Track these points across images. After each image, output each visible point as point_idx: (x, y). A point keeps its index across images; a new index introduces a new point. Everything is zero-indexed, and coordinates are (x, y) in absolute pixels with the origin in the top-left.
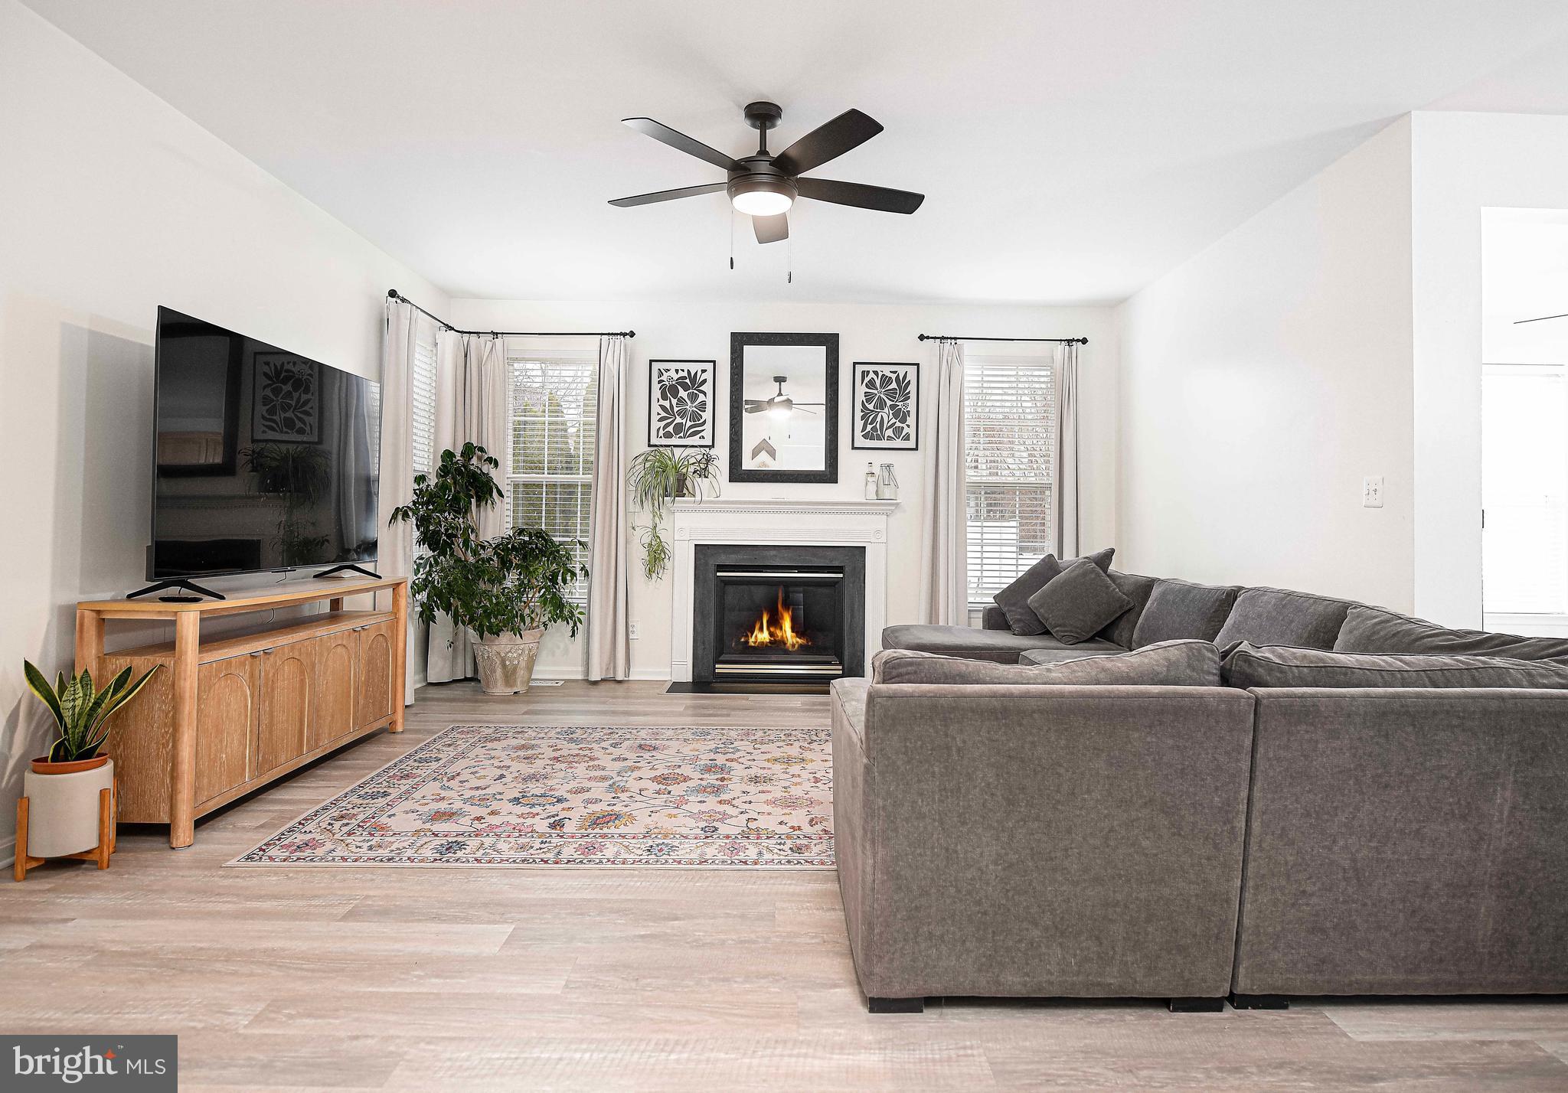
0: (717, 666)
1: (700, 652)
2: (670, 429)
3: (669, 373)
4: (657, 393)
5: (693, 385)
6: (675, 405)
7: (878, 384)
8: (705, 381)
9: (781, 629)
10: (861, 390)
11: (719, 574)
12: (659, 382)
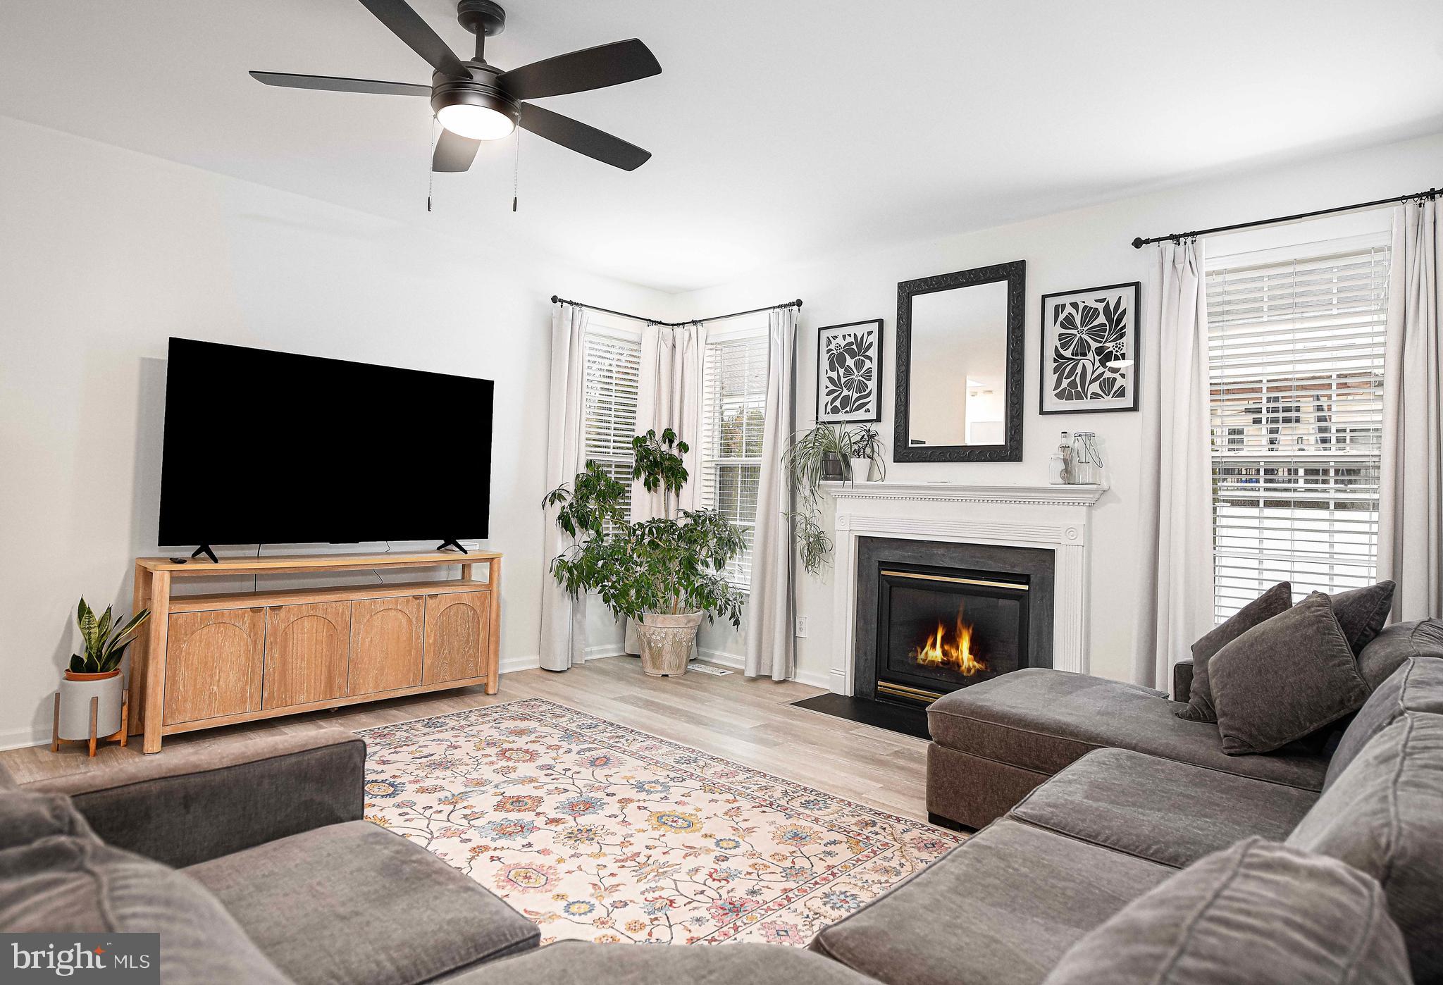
0: (879, 683)
1: (862, 662)
2: (837, 403)
3: (837, 341)
4: (825, 364)
5: (860, 351)
6: (842, 376)
7: (1078, 321)
8: (871, 344)
9: (957, 648)
10: (1053, 332)
11: (883, 572)
12: (828, 351)
